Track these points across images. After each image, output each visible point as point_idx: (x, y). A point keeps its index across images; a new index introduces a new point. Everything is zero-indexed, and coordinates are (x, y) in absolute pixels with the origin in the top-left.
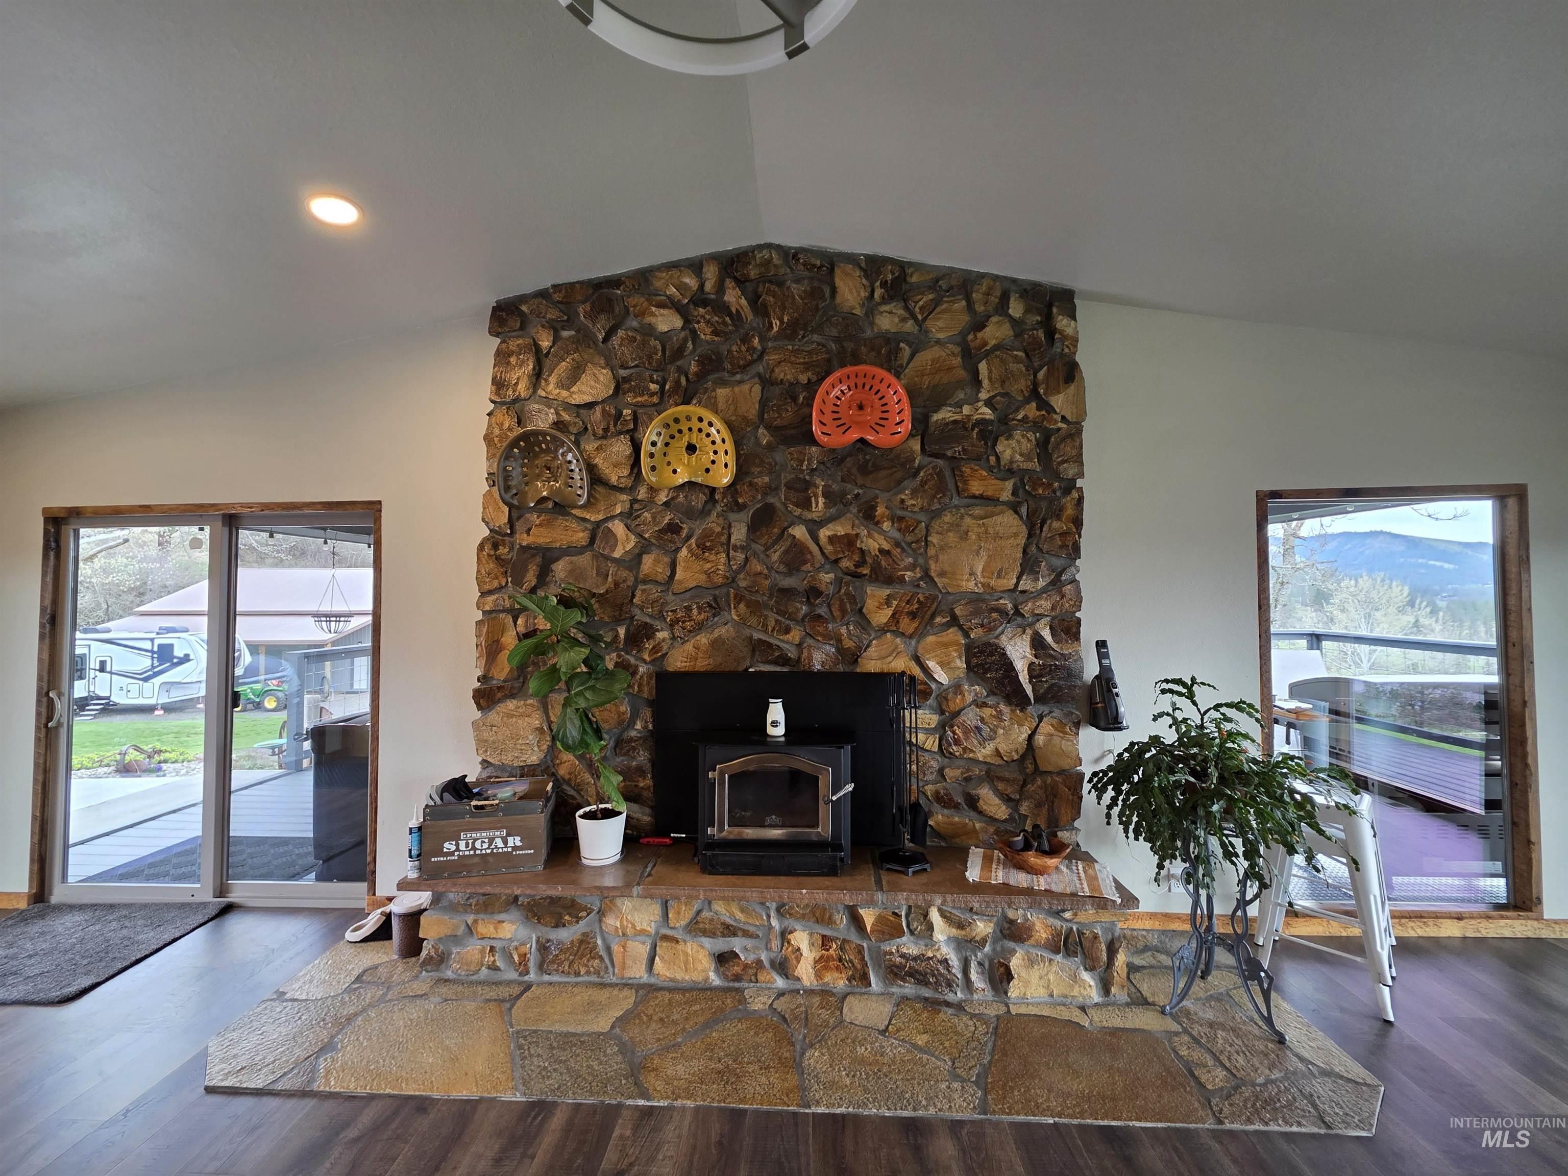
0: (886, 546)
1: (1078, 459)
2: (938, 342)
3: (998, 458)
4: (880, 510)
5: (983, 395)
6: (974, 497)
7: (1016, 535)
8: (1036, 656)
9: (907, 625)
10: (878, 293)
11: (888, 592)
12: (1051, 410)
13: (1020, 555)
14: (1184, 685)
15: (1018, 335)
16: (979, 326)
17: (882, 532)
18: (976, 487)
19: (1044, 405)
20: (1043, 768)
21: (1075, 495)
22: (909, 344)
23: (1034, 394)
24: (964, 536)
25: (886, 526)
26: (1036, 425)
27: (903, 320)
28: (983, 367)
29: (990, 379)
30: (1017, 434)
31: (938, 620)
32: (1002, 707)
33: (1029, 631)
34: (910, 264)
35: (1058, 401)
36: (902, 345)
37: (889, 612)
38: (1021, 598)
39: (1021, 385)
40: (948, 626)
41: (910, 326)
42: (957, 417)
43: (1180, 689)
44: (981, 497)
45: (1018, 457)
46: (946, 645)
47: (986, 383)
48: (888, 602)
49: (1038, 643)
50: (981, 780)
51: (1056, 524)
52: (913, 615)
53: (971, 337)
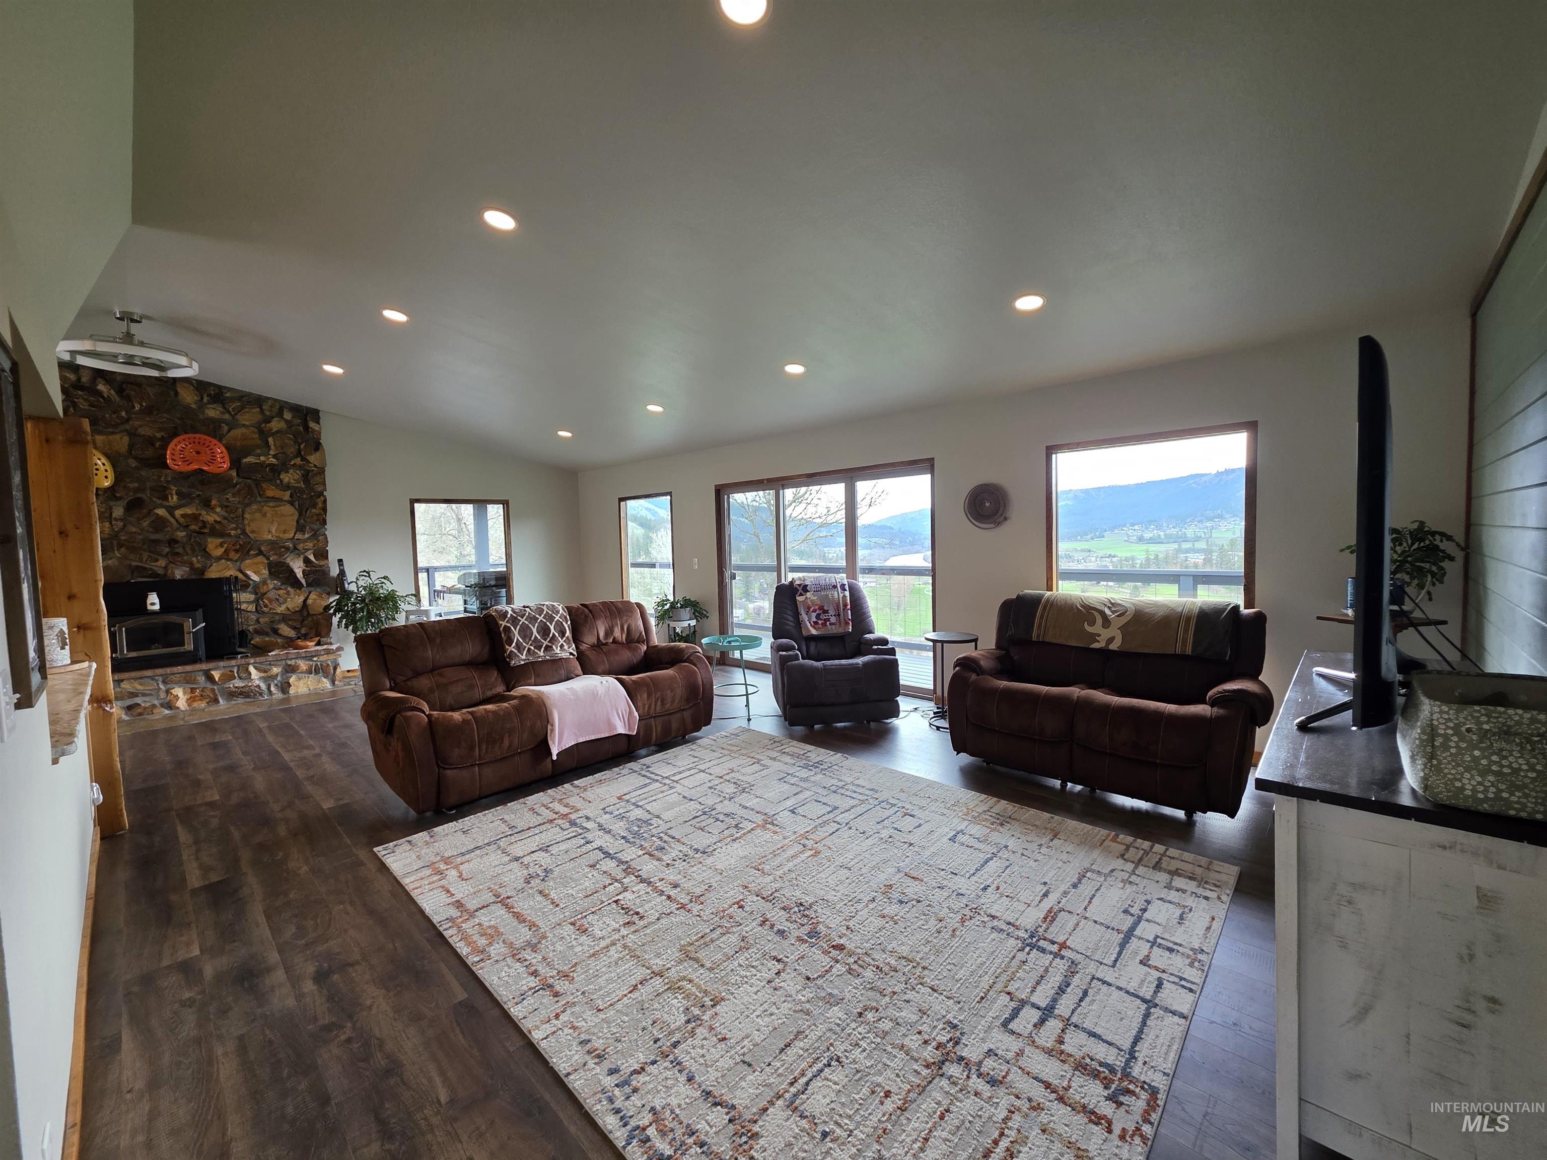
0: (218, 519)
1: (324, 483)
2: (244, 425)
3: (281, 481)
4: (214, 502)
5: (272, 452)
6: (269, 497)
7: (292, 515)
8: (306, 567)
9: (232, 555)
10: (205, 399)
11: (221, 540)
12: (308, 462)
13: (295, 524)
14: (367, 572)
15: (290, 427)
16: (268, 420)
17: (216, 513)
18: (270, 493)
19: (303, 459)
20: (311, 612)
21: (322, 498)
22: (227, 424)
23: (299, 454)
24: (265, 515)
25: (218, 510)
26: (300, 467)
27: (222, 413)
28: (270, 440)
29: (275, 445)
30: (291, 471)
31: (252, 552)
32: (289, 589)
33: (302, 556)
34: (225, 388)
35: (312, 458)
36: (223, 425)
37: (223, 550)
38: (297, 542)
39: (292, 450)
40: (257, 555)
41: (227, 416)
42: (258, 461)
43: (365, 574)
44: (273, 498)
45: (292, 481)
46: (257, 564)
47: (272, 447)
48: (221, 545)
49: (307, 561)
50: (279, 622)
51: (314, 511)
52: (237, 551)
53: (263, 425)
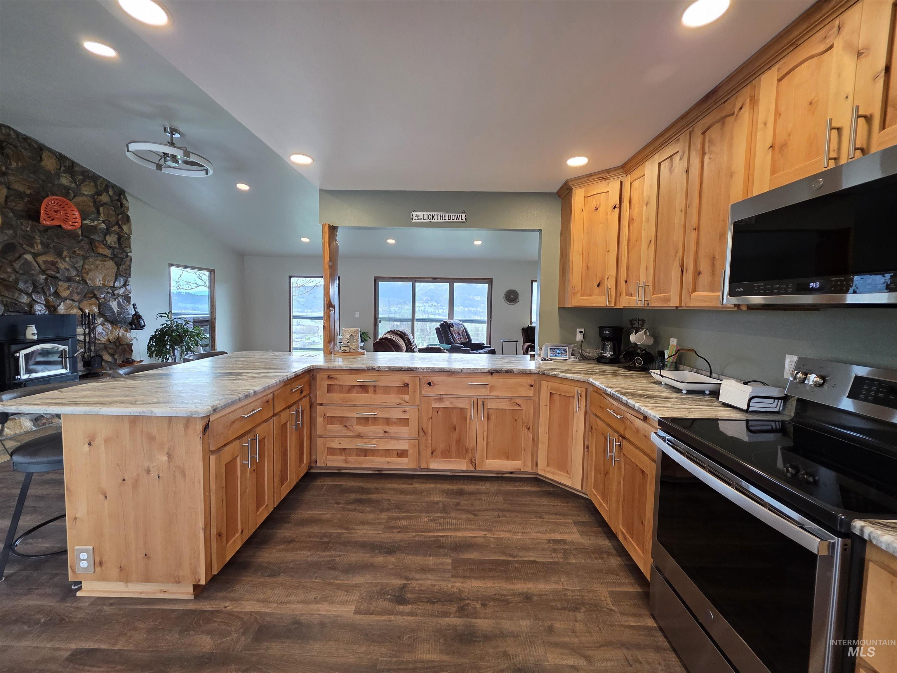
0: (67, 267)
1: (129, 246)
2: (84, 195)
3: (106, 242)
4: (65, 253)
5: (101, 219)
6: (99, 254)
7: (114, 268)
8: (118, 308)
9: (76, 297)
10: (62, 168)
11: (68, 284)
12: (122, 229)
13: (114, 275)
14: (165, 313)
15: (112, 201)
16: (99, 194)
17: (66, 262)
18: (101, 251)
19: (120, 227)
20: (121, 343)
21: (129, 258)
22: (73, 192)
23: (117, 223)
24: (97, 267)
25: (67, 259)
26: (118, 234)
27: (71, 182)
28: (101, 209)
29: (104, 214)
30: (112, 234)
31: (89, 295)
32: (109, 325)
33: (117, 300)
34: (76, 163)
35: (125, 227)
36: (70, 191)
37: (68, 292)
38: (114, 289)
39: (113, 219)
40: (91, 298)
41: (73, 185)
42: (92, 224)
43: (165, 315)
44: (102, 254)
45: (112, 243)
46: (91, 304)
47: (102, 215)
48: (68, 288)
49: (119, 304)
50: (102, 349)
51: (124, 266)
52: (78, 294)
53: (96, 197)
